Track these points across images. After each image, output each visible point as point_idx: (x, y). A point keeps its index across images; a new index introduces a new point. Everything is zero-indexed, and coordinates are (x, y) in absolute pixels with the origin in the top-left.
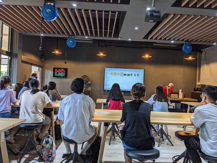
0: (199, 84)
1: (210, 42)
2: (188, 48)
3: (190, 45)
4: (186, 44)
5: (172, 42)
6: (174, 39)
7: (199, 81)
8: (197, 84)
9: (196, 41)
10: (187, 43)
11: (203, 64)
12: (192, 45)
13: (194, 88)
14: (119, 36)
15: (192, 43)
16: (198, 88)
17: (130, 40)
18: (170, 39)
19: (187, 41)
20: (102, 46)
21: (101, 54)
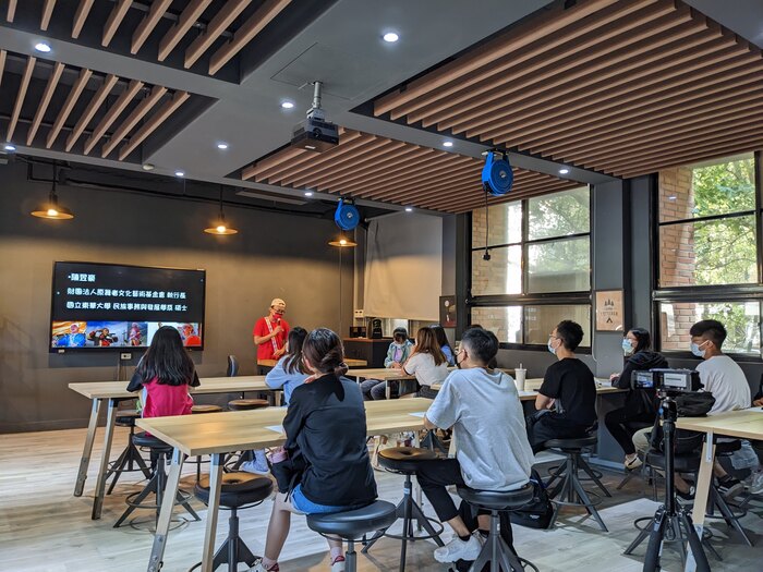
0: (362, 316)
2: (350, 215)
3: (354, 209)
4: (343, 203)
5: (309, 194)
6: (315, 189)
7: (361, 306)
8: (356, 315)
9: (369, 198)
10: (347, 201)
12: (359, 208)
13: (352, 329)
14: (148, 161)
15: (358, 203)
16: (359, 328)
17: (180, 174)
18: (303, 188)
19: (348, 197)
20: (54, 181)
21: (52, 213)
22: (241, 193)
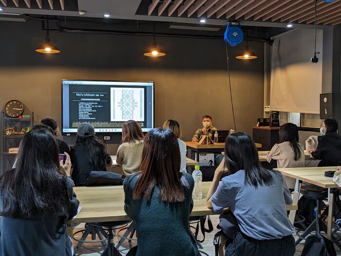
0: (268, 110)
1: (279, 21)
2: (235, 34)
3: (239, 29)
4: (231, 25)
5: (203, 21)
6: (205, 16)
10: (232, 23)
11: (275, 68)
12: (243, 28)
13: (259, 120)
15: (243, 24)
16: (265, 120)
18: (195, 15)
19: (233, 19)
20: (48, 30)
21: (48, 50)
22: (172, 27)
